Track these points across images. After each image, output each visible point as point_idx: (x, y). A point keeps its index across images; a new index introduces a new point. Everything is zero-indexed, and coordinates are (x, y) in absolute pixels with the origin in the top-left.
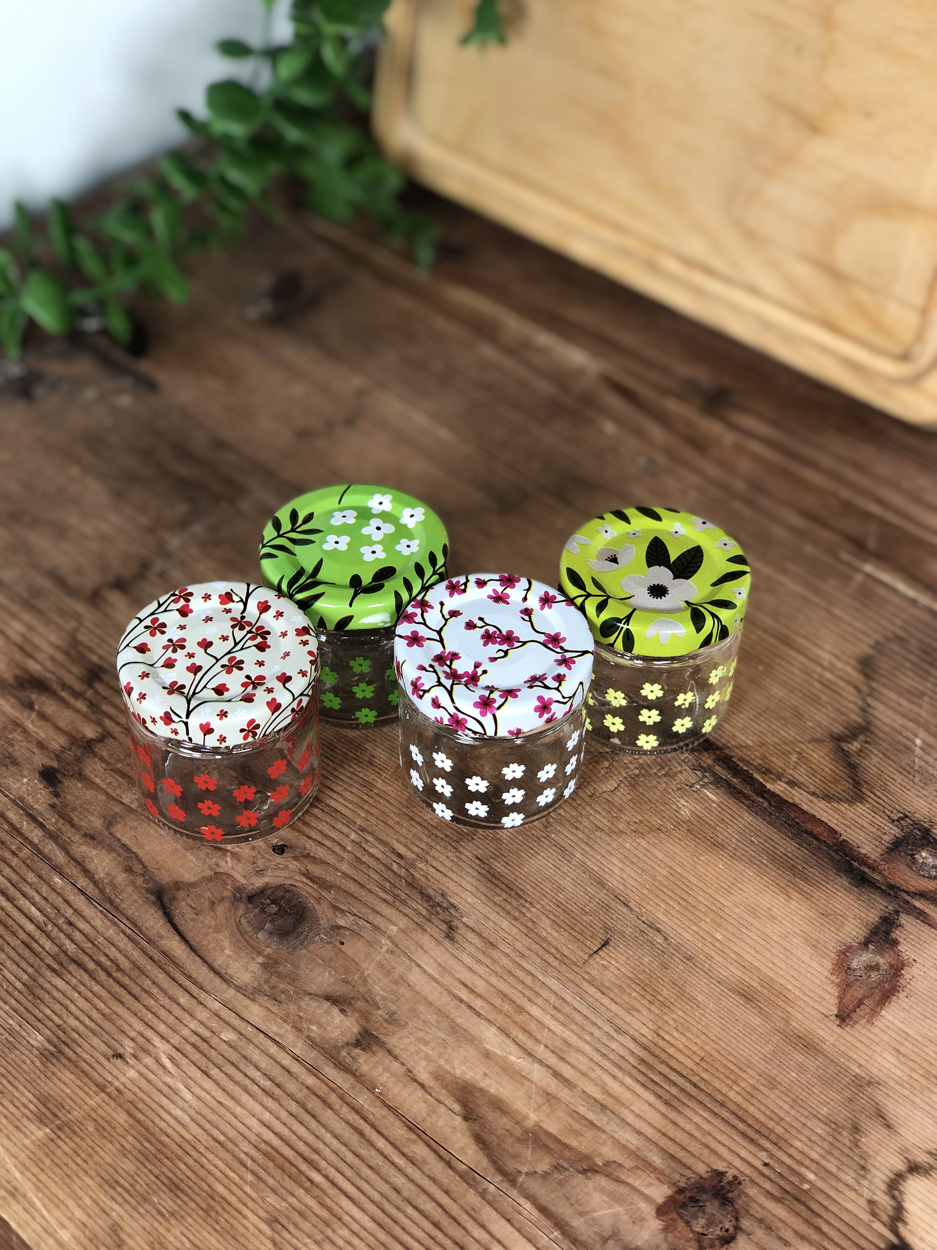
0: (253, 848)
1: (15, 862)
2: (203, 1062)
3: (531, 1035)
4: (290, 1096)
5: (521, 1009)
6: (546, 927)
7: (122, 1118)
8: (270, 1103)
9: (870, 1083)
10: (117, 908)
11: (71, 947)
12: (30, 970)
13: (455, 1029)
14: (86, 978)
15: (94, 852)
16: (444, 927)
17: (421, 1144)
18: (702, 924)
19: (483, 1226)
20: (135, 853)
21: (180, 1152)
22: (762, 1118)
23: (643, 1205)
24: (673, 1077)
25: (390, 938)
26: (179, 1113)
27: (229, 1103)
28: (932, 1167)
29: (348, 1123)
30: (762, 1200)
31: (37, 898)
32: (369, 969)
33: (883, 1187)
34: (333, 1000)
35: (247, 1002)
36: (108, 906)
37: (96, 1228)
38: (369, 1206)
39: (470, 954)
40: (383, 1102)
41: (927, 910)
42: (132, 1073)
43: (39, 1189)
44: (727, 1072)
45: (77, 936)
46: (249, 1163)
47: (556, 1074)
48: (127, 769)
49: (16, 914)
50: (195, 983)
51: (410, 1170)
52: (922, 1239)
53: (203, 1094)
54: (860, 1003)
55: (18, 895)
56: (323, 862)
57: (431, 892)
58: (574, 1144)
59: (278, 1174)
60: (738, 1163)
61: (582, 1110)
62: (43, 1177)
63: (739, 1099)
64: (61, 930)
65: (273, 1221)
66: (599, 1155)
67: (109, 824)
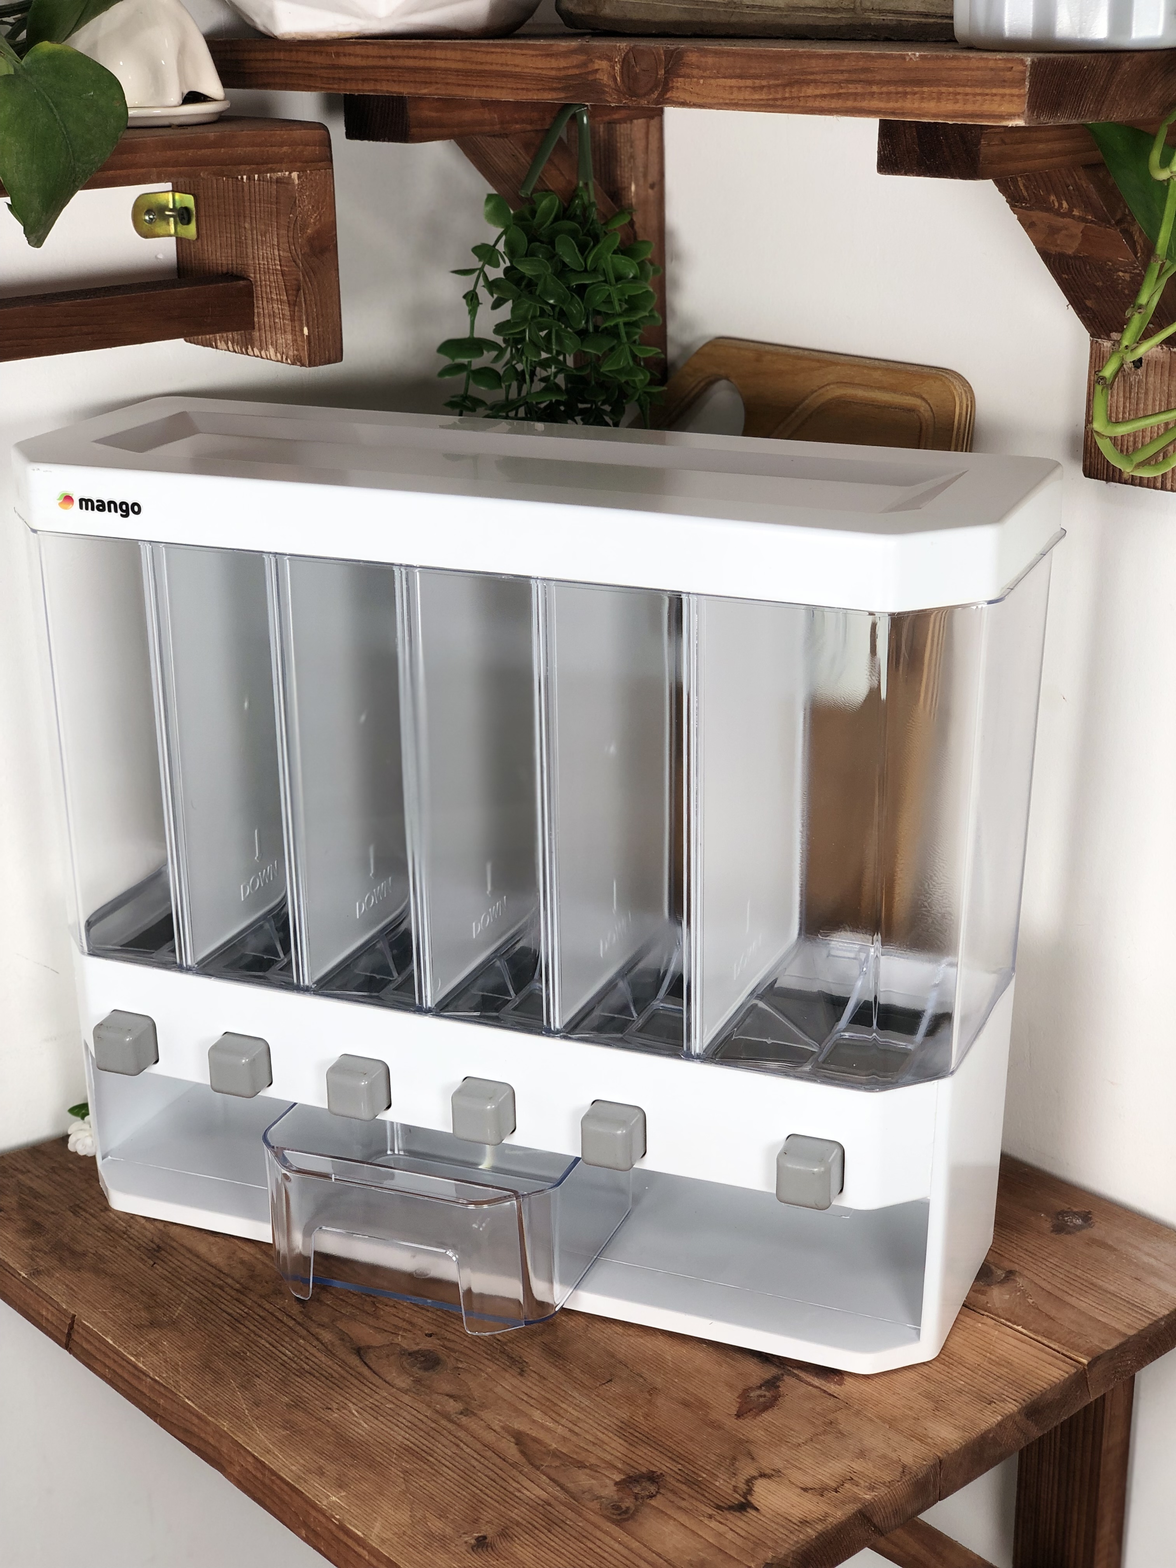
0: (414, 1334)
1: (278, 1333)
2: (375, 1414)
3: (559, 1415)
4: (422, 1430)
5: (556, 1404)
6: (577, 1373)
7: (329, 1431)
8: (410, 1431)
9: (747, 1442)
10: (334, 1354)
11: (307, 1367)
12: (284, 1374)
13: (517, 1410)
14: (314, 1379)
15: (323, 1332)
16: (519, 1370)
17: (491, 1452)
18: (668, 1375)
19: (518, 1483)
20: (347, 1334)
21: (358, 1445)
22: (682, 1452)
23: (607, 1481)
24: (637, 1434)
25: (487, 1374)
26: (360, 1431)
27: (388, 1430)
28: (773, 1475)
29: (451, 1441)
30: (674, 1483)
31: (290, 1348)
32: (472, 1384)
33: (743, 1481)
34: (451, 1396)
35: (402, 1394)
36: (329, 1353)
37: (310, 1467)
38: (458, 1471)
39: (531, 1382)
40: (472, 1436)
41: (800, 1375)
42: (336, 1415)
43: (281, 1451)
44: (667, 1434)
45: (311, 1363)
46: (395, 1451)
47: (571, 1430)
48: (344, 1298)
49: (277, 1352)
50: (374, 1385)
51: (482, 1460)
52: (759, 1502)
53: (373, 1425)
54: (751, 1410)
55: (279, 1345)
56: (453, 1341)
57: (514, 1356)
58: (575, 1457)
59: (410, 1456)
60: (665, 1468)
61: (582, 1445)
62: (283, 1447)
63: (671, 1444)
64: (302, 1360)
65: (405, 1472)
66: (588, 1461)
67: (333, 1321)
